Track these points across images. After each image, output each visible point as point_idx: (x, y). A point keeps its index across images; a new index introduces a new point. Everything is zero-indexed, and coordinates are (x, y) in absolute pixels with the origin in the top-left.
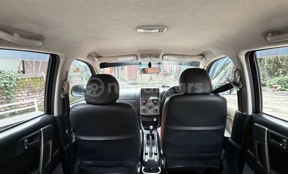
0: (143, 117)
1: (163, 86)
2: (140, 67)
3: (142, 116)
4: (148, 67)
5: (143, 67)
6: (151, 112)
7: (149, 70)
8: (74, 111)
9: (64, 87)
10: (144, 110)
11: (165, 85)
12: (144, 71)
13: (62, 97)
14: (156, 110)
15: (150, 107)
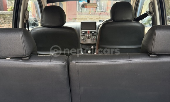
0: (83, 46)
1: (100, 21)
2: (80, 3)
3: (82, 44)
4: (87, 3)
5: (82, 3)
6: (89, 41)
7: (88, 5)
8: (34, 32)
9: (26, 15)
10: (84, 39)
11: (101, 20)
12: (83, 6)
13: (24, 22)
14: (94, 39)
15: (89, 37)
